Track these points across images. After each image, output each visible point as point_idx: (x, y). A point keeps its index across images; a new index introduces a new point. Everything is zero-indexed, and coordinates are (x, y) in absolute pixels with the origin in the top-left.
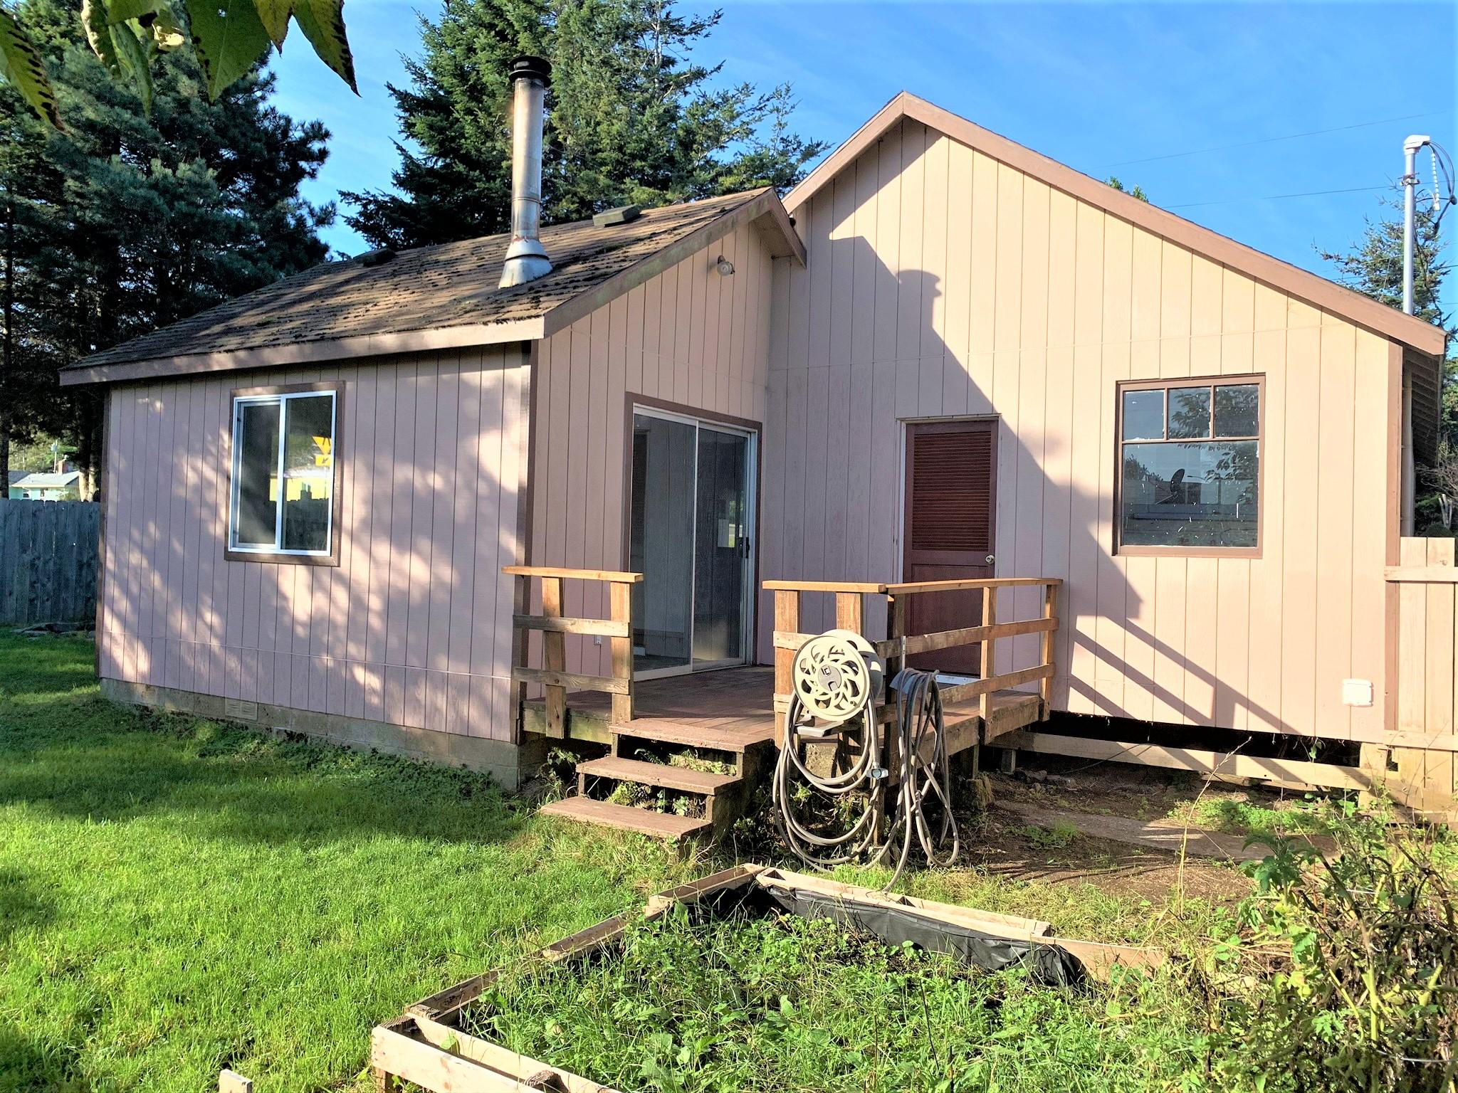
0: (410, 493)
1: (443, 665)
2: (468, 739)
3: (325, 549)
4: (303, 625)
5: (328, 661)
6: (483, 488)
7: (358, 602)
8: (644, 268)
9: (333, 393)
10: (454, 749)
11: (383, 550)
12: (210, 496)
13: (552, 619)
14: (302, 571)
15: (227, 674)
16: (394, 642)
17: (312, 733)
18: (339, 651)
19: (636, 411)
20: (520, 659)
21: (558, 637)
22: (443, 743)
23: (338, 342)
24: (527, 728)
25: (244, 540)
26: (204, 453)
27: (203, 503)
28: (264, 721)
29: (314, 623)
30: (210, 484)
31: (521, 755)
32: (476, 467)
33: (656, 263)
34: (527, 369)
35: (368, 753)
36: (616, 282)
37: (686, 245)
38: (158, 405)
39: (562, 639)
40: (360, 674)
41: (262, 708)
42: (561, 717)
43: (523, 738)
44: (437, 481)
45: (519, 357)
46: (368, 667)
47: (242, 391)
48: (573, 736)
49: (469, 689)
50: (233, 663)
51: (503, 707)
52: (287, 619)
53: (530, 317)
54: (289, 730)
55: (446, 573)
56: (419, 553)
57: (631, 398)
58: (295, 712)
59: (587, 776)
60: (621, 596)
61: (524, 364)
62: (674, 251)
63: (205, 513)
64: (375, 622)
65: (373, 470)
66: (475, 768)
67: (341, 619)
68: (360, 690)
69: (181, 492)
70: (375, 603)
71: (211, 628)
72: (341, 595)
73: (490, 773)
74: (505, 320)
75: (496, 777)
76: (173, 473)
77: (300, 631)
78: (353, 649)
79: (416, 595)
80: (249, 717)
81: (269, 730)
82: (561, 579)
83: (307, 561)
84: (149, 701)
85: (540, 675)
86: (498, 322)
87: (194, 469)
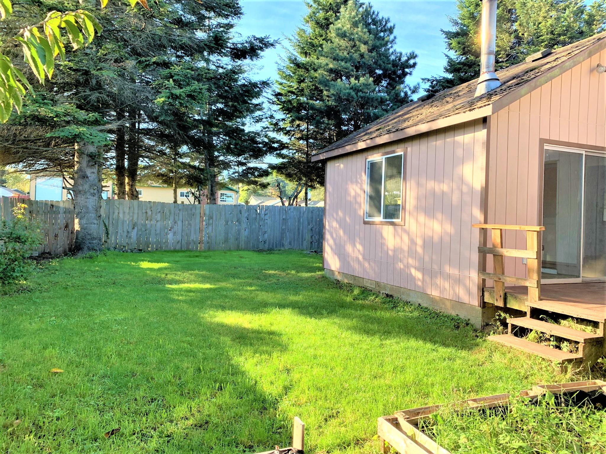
0: (433, 193)
1: (447, 269)
2: (460, 304)
3: (399, 218)
4: (391, 250)
5: (401, 265)
6: (465, 189)
7: (413, 242)
8: (549, 75)
9: (402, 153)
10: (453, 308)
11: (422, 218)
12: (358, 200)
13: (497, 249)
14: (391, 228)
15: (364, 269)
16: (427, 259)
17: (395, 295)
18: (405, 262)
19: (545, 148)
20: (482, 268)
21: (500, 258)
22: (448, 304)
23: (403, 131)
24: (486, 300)
25: (370, 216)
26: (357, 182)
27: (356, 202)
28: (377, 288)
29: (395, 250)
30: (359, 195)
31: (483, 313)
32: (462, 179)
33: (557, 71)
34: (485, 131)
35: (417, 305)
36: (532, 83)
37: (575, 60)
38: (342, 166)
39: (502, 259)
40: (413, 271)
41: (378, 284)
42: (502, 297)
43: (484, 305)
44: (445, 187)
45: (481, 126)
46: (416, 269)
47: (369, 157)
48: (508, 306)
49: (459, 281)
50: (366, 265)
51: (475, 290)
52: (385, 248)
53: (485, 106)
54: (387, 293)
55: (449, 228)
56: (437, 219)
57: (543, 141)
58: (389, 286)
59: (512, 325)
60: (532, 238)
61: (483, 129)
62: (567, 64)
63: (357, 206)
64: (420, 250)
65: (418, 184)
66: (462, 316)
67: (406, 248)
68: (414, 279)
69: (349, 198)
70: (419, 242)
71: (359, 251)
72: (406, 238)
73: (469, 320)
74: (473, 109)
75: (471, 322)
76: (346, 191)
77: (390, 253)
78: (411, 261)
79: (436, 238)
80: (372, 286)
81: (379, 292)
82: (501, 230)
83: (393, 224)
84: (339, 278)
85: (491, 275)
86: (470, 110)
87: (353, 189)
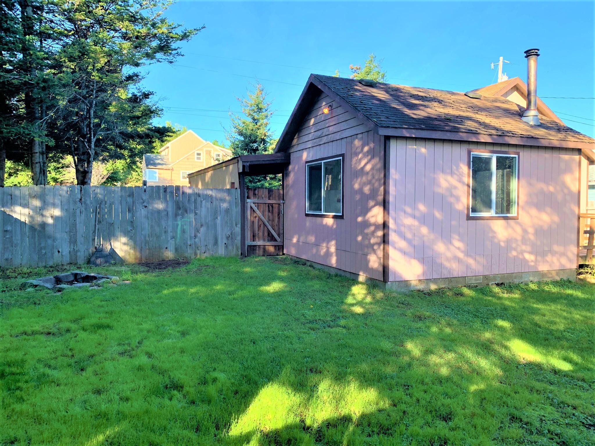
0: (543, 192)
1: (556, 248)
2: (562, 270)
4: (504, 242)
5: (514, 253)
6: (566, 191)
7: (525, 231)
9: (516, 156)
10: (557, 274)
11: (534, 212)
12: (455, 192)
14: (501, 222)
15: (468, 267)
16: (539, 243)
18: (519, 249)
22: (554, 273)
25: (474, 210)
26: (452, 174)
27: (452, 195)
29: (508, 241)
30: (455, 188)
32: (564, 185)
35: (530, 283)
38: (423, 150)
40: (527, 256)
41: (485, 277)
42: (592, 258)
44: (551, 189)
45: (577, 153)
46: (530, 253)
47: (474, 150)
49: (563, 254)
50: (471, 261)
52: (496, 240)
54: (496, 282)
55: (556, 219)
56: (546, 212)
63: (452, 200)
64: (532, 237)
65: (530, 184)
66: (565, 279)
67: (519, 238)
69: (440, 191)
70: (531, 230)
71: (459, 248)
72: (518, 229)
75: (570, 280)
76: (434, 182)
77: (502, 244)
78: (524, 247)
79: (546, 227)
80: (478, 282)
81: (488, 285)
83: (506, 218)
84: (421, 287)
87: (446, 180)
